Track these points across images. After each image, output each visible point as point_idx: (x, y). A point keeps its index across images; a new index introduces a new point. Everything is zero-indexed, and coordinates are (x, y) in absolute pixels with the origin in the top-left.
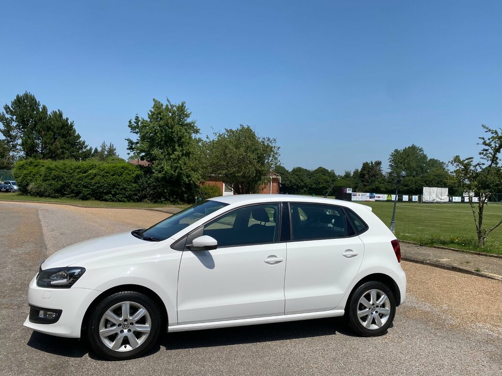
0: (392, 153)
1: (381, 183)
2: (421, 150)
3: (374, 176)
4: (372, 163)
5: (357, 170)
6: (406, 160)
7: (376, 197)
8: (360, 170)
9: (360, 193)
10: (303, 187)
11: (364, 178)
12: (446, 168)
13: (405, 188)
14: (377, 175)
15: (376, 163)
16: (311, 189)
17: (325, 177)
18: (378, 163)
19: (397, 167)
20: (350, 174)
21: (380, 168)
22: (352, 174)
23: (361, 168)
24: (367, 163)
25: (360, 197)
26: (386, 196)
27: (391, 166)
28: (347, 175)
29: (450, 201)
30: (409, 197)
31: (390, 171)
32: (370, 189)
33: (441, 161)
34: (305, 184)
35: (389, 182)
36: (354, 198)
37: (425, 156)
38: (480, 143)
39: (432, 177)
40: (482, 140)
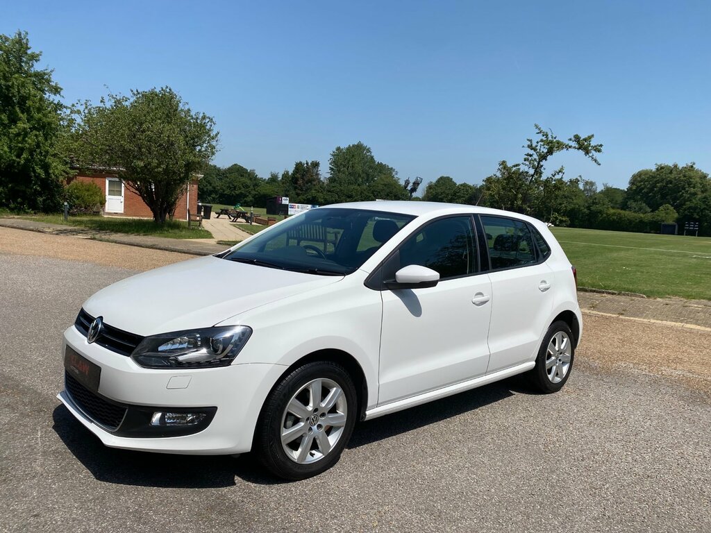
0: (334, 152)
1: (318, 192)
2: (369, 150)
3: (310, 181)
4: (307, 163)
5: (288, 172)
6: (351, 163)
8: (291, 172)
9: (300, 205)
10: (210, 193)
11: (297, 184)
12: (395, 176)
14: (314, 180)
15: (312, 163)
16: (222, 196)
17: (243, 179)
18: (316, 165)
19: (339, 171)
20: (278, 177)
21: (317, 171)
22: (280, 177)
23: (293, 169)
24: (301, 163)
25: (300, 209)
27: (331, 169)
28: (273, 179)
31: (329, 176)
32: (304, 200)
33: (390, 167)
34: (214, 188)
35: (329, 191)
36: (291, 211)
37: (372, 157)
38: (526, 146)
39: (381, 187)
40: (529, 143)
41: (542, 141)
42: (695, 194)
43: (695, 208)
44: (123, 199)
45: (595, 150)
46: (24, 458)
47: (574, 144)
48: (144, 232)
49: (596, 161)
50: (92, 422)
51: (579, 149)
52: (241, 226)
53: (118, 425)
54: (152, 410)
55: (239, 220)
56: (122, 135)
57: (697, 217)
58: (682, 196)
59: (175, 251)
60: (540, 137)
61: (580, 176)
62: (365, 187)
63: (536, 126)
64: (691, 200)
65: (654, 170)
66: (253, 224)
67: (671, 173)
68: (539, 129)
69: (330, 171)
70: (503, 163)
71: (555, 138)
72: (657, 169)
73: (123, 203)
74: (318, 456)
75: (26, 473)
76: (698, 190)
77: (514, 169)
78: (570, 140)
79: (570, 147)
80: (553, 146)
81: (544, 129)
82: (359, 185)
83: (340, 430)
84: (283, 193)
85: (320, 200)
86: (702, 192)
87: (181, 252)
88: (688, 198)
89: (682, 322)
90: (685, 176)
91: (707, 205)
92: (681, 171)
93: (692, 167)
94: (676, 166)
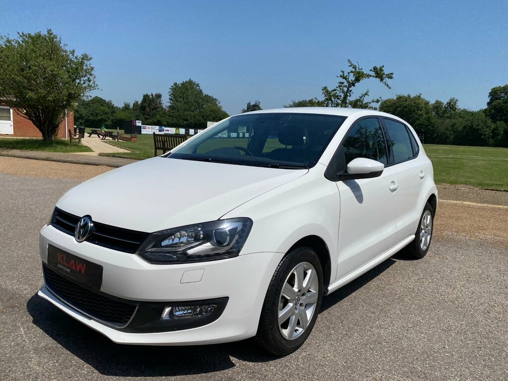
0: (172, 87)
1: (162, 117)
2: (198, 85)
3: (155, 109)
4: (152, 95)
5: (137, 102)
6: (185, 95)
7: (166, 130)
8: (140, 102)
9: (150, 126)
11: (145, 111)
12: (218, 105)
13: (185, 122)
14: (158, 108)
15: (156, 95)
16: (87, 121)
17: (102, 108)
18: (159, 96)
19: (177, 101)
21: (160, 101)
22: (131, 106)
23: (141, 99)
24: (147, 95)
25: (150, 130)
26: (174, 129)
27: (170, 99)
28: (127, 107)
29: (229, 137)
30: (195, 131)
31: (169, 104)
32: (152, 123)
33: (214, 98)
34: (80, 115)
35: (170, 116)
36: (144, 131)
37: (201, 91)
38: (339, 76)
39: (209, 113)
40: (342, 74)
41: (352, 72)
42: (422, 115)
43: (422, 125)
44: (12, 123)
45: (388, 78)
46: (18, 359)
47: (373, 73)
48: (37, 148)
49: (387, 85)
50: (91, 319)
51: (376, 77)
52: (111, 142)
53: (127, 322)
54: (162, 305)
55: (107, 138)
56: (13, 70)
57: (424, 131)
58: (413, 116)
59: (67, 162)
60: (351, 69)
61: (380, 97)
62: (196, 113)
63: (349, 61)
64: (419, 119)
65: (395, 99)
66: (120, 140)
67: (406, 101)
68: (351, 63)
69: (169, 101)
70: (325, 88)
71: (361, 69)
72: (397, 98)
73: (12, 127)
74: (301, 330)
75: (27, 373)
76: (423, 112)
77: (333, 92)
78: (371, 70)
79: (370, 76)
80: (359, 76)
81: (354, 63)
82: (192, 111)
83: (313, 306)
84: (135, 118)
85: (163, 123)
86: (426, 114)
87: (71, 163)
88: (417, 118)
89: (460, 200)
90: (415, 103)
91: (429, 122)
92: (413, 99)
93: (419, 96)
94: (409, 96)
